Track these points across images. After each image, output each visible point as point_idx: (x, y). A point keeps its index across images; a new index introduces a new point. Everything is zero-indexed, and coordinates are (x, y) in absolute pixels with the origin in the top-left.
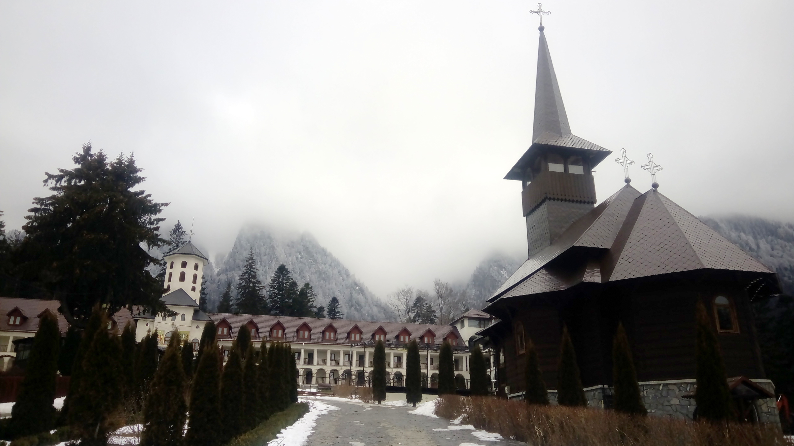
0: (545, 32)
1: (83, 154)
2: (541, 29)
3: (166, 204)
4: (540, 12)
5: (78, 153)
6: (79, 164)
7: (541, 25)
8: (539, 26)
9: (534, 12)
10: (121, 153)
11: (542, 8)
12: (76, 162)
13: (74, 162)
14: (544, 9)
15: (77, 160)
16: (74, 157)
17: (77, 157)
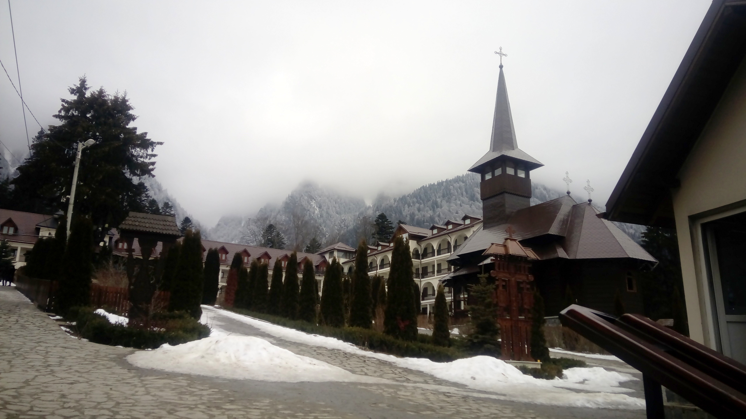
0: (503, 69)
1: (79, 86)
2: (501, 67)
3: (161, 143)
4: (501, 54)
5: (76, 85)
6: (75, 94)
7: (501, 64)
8: (499, 64)
9: (497, 53)
10: (118, 91)
11: (502, 51)
12: (72, 93)
13: (69, 93)
14: (503, 52)
15: (73, 91)
16: (70, 88)
17: (73, 89)
